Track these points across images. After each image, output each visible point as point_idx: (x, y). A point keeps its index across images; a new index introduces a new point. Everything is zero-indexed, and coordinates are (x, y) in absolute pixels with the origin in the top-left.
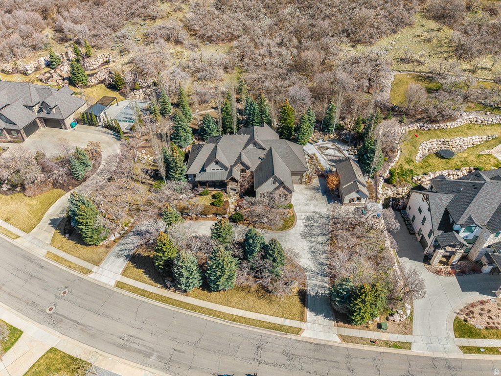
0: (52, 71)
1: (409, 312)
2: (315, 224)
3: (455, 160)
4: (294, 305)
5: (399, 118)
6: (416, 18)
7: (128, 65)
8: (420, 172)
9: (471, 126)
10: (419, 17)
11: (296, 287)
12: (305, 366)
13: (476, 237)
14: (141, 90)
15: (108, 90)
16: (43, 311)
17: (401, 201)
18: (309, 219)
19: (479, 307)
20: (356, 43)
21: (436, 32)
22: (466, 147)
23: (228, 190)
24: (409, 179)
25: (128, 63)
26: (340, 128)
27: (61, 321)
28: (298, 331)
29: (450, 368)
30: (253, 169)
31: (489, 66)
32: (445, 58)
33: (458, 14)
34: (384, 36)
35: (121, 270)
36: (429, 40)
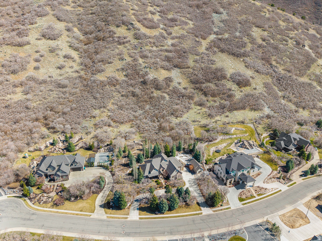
0: (55, 147)
1: (227, 199)
2: (192, 182)
3: (221, 153)
4: (197, 207)
5: (200, 142)
6: (193, 106)
7: (93, 139)
8: (213, 158)
9: (222, 141)
10: (194, 106)
11: (195, 202)
12: (208, 221)
13: (235, 174)
14: (102, 148)
15: (86, 151)
16: (121, 233)
17: (212, 169)
18: (189, 181)
19: (242, 193)
20: (177, 117)
21: (200, 110)
22: (223, 148)
23: (160, 178)
24: (211, 161)
25: (93, 138)
26: (184, 149)
27: (130, 234)
28: (201, 213)
29: (241, 210)
30: (166, 169)
31: (220, 119)
32: (206, 119)
33: (205, 103)
34: (185, 114)
35: (138, 214)
36: (199, 113)
